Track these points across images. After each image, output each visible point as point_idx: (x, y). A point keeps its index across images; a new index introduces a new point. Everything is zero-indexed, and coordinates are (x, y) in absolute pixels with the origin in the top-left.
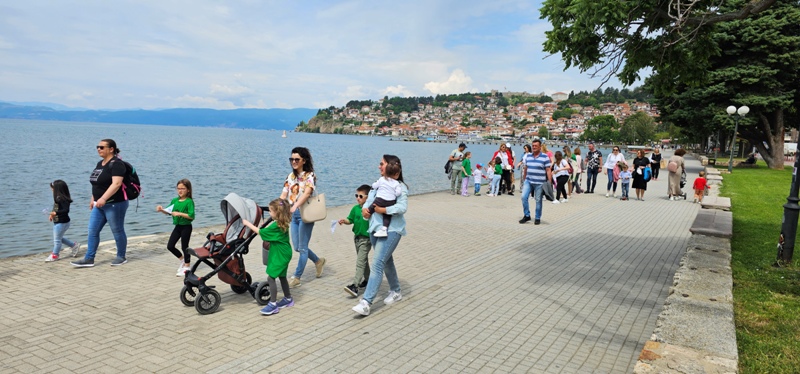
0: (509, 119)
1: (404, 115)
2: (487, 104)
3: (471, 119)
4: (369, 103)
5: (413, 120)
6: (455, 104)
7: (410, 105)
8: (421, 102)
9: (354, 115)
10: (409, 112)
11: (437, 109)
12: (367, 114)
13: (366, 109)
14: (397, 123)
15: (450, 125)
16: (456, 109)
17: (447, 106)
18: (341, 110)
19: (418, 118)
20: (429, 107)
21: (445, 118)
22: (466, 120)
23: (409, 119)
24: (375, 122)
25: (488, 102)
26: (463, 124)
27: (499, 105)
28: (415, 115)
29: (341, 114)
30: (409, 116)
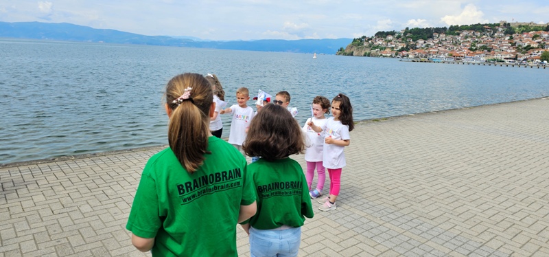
0: (513, 45)
1: (421, 42)
2: (495, 32)
3: (479, 45)
4: (392, 33)
5: (427, 46)
6: (465, 33)
7: (426, 34)
8: (436, 32)
9: (380, 42)
10: (425, 39)
11: (449, 37)
12: (390, 41)
13: (390, 38)
14: (414, 48)
15: (459, 50)
16: (466, 37)
17: (458, 34)
18: (371, 39)
19: (432, 44)
20: (442, 36)
21: (456, 44)
22: (474, 46)
23: (425, 45)
24: (396, 47)
26: (471, 49)
27: (506, 33)
28: (430, 42)
29: (370, 42)
30: (425, 43)
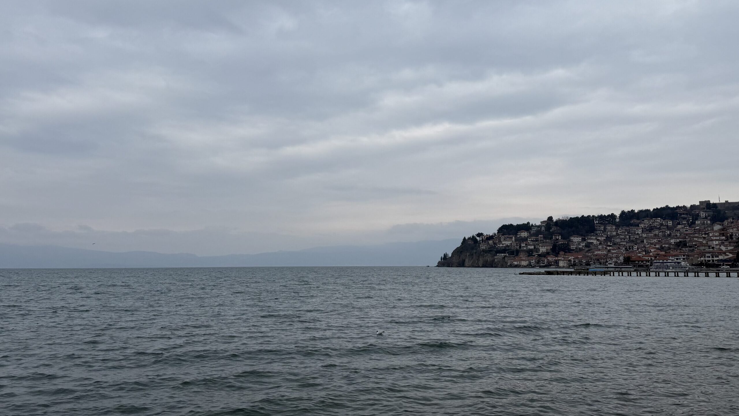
1: (576, 239)
3: (673, 241)
4: (526, 227)
5: (588, 245)
6: (646, 223)
7: (583, 226)
8: (599, 222)
9: (508, 243)
10: (583, 235)
11: (622, 230)
12: (525, 239)
13: (524, 234)
14: (566, 249)
15: (643, 251)
16: (651, 229)
17: (636, 225)
18: (490, 238)
19: (595, 242)
20: (611, 229)
21: (635, 240)
23: (583, 244)
24: (537, 250)
25: (696, 217)
26: (662, 249)
27: (714, 220)
28: (592, 239)
29: (491, 242)
30: (584, 240)
